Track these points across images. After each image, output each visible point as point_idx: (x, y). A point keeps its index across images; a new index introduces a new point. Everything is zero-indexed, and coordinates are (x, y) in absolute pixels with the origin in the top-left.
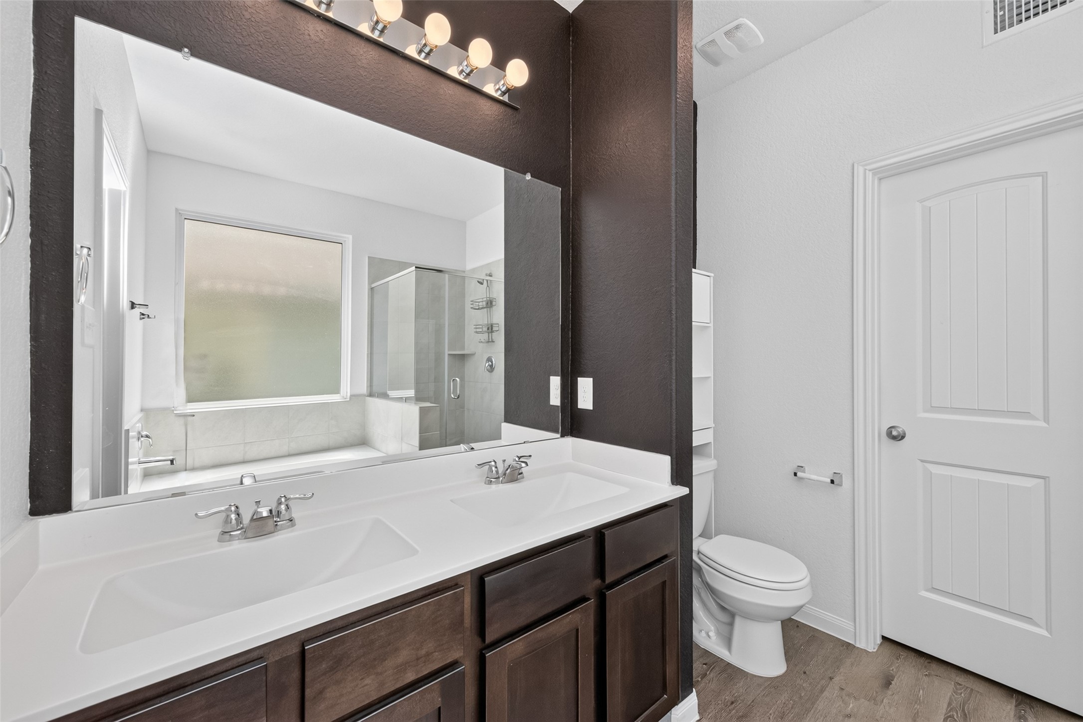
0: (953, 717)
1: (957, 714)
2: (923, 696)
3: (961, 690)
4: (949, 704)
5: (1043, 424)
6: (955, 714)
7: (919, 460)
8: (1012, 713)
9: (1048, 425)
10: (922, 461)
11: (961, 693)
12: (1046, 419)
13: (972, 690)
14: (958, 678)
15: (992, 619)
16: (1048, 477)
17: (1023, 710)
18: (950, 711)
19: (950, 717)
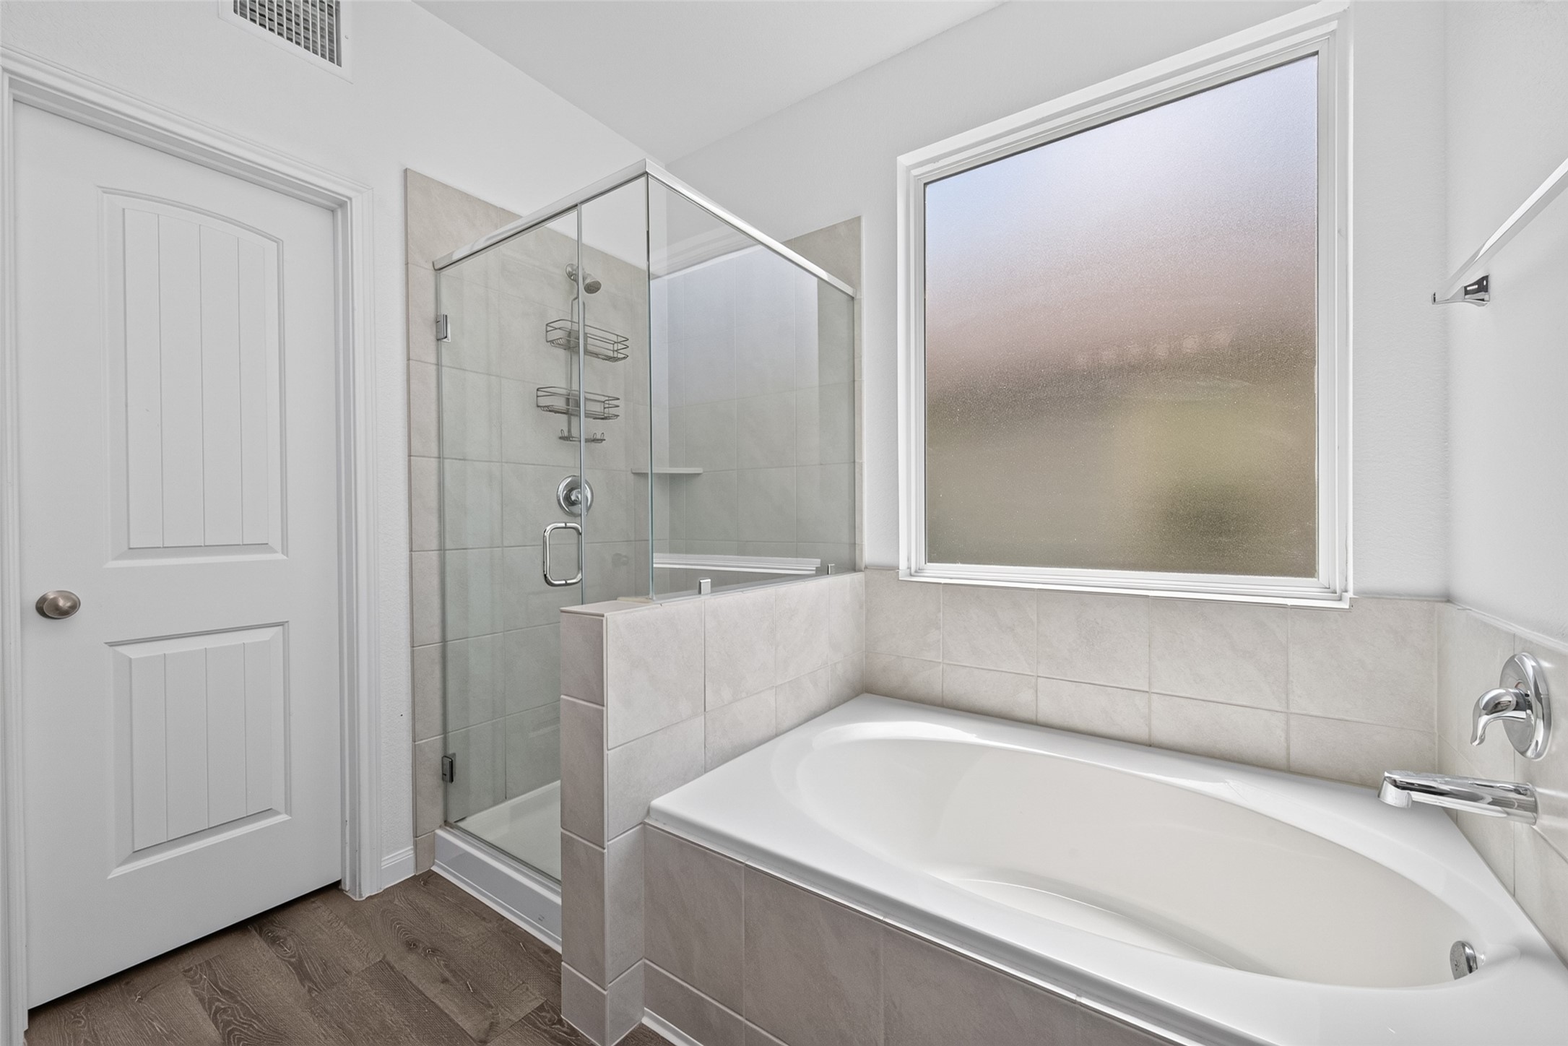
0: (220, 1007)
1: (219, 1000)
2: (164, 1026)
3: (196, 974)
4: (202, 1000)
5: (280, 556)
6: (217, 1004)
7: (106, 643)
8: (265, 945)
9: (287, 556)
10: (112, 644)
11: (201, 976)
12: (285, 551)
13: (208, 963)
14: (180, 966)
15: (230, 839)
16: (286, 622)
17: (268, 933)
18: (210, 1008)
19: (216, 1013)
